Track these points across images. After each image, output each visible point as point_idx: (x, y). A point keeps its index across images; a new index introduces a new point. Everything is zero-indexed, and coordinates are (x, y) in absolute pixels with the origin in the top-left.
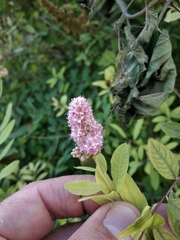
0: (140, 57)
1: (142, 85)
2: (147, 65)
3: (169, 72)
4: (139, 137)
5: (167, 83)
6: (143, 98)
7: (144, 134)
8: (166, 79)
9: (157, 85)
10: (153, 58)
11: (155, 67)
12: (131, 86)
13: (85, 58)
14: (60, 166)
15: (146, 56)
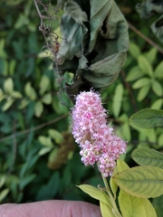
0: (77, 16)
1: (90, 51)
2: (87, 24)
3: (118, 26)
4: (121, 112)
5: (119, 41)
6: (93, 67)
7: (127, 107)
8: (117, 36)
9: (109, 45)
10: (93, 13)
11: (97, 24)
12: (78, 55)
13: (27, 22)
14: (25, 175)
15: (84, 13)
